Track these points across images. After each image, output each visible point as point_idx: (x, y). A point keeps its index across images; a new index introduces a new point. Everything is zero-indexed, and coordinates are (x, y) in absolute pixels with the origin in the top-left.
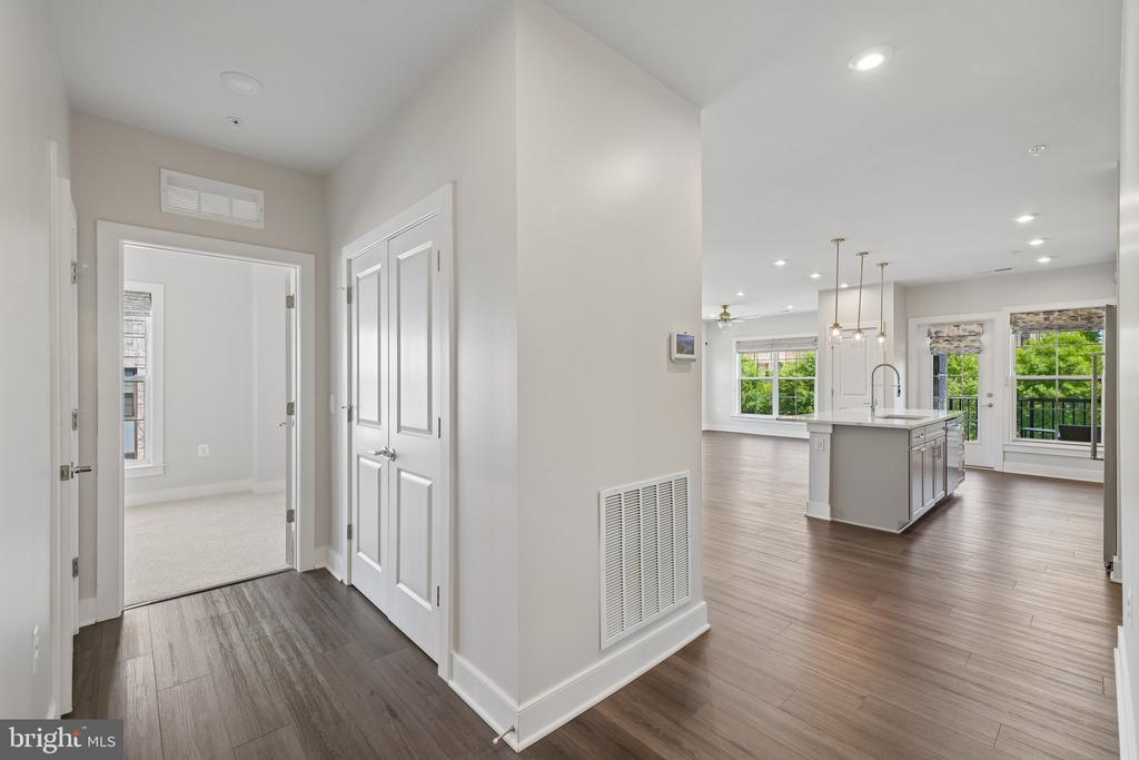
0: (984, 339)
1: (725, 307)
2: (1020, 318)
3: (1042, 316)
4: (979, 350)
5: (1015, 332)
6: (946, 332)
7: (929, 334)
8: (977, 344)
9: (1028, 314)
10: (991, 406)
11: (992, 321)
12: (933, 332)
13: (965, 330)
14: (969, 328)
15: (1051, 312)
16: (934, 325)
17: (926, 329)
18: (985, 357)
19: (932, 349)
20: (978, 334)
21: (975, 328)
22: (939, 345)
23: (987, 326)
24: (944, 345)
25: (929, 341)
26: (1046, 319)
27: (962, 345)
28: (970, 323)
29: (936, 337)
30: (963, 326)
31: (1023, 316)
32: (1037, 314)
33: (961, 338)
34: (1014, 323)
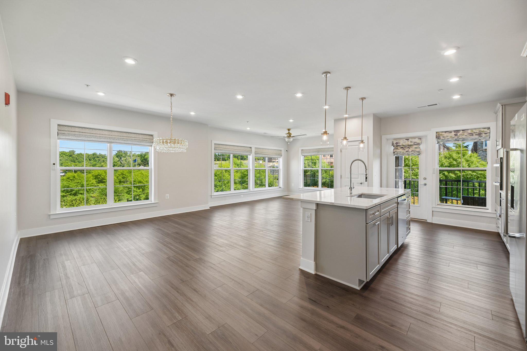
0: (421, 146)
1: (289, 130)
2: (441, 135)
3: (453, 133)
4: (419, 153)
5: (438, 143)
6: (402, 143)
7: (393, 144)
8: (418, 150)
9: (446, 132)
10: (425, 185)
11: (426, 136)
12: (395, 143)
13: (411, 142)
14: (414, 140)
15: (458, 131)
16: (395, 139)
17: (390, 142)
18: (422, 157)
19: (394, 152)
20: (419, 144)
21: (417, 141)
22: (398, 150)
23: (423, 140)
24: (401, 150)
25: (393, 148)
26: (456, 135)
27: (410, 150)
28: (414, 138)
29: (396, 146)
30: (410, 140)
31: (443, 133)
32: (450, 132)
33: (409, 146)
34: (438, 137)
